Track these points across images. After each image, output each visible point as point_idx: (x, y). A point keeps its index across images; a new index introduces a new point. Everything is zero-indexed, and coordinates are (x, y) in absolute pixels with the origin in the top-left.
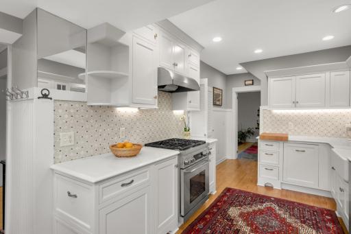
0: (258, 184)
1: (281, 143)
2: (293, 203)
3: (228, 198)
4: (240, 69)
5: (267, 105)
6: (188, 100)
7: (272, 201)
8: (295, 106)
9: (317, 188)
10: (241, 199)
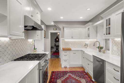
0: (62, 67)
1: (69, 51)
2: (75, 71)
3: (55, 76)
4: (52, 23)
5: (64, 38)
6: (37, 35)
7: (69, 73)
8: (72, 39)
9: (79, 64)
10: (59, 75)
